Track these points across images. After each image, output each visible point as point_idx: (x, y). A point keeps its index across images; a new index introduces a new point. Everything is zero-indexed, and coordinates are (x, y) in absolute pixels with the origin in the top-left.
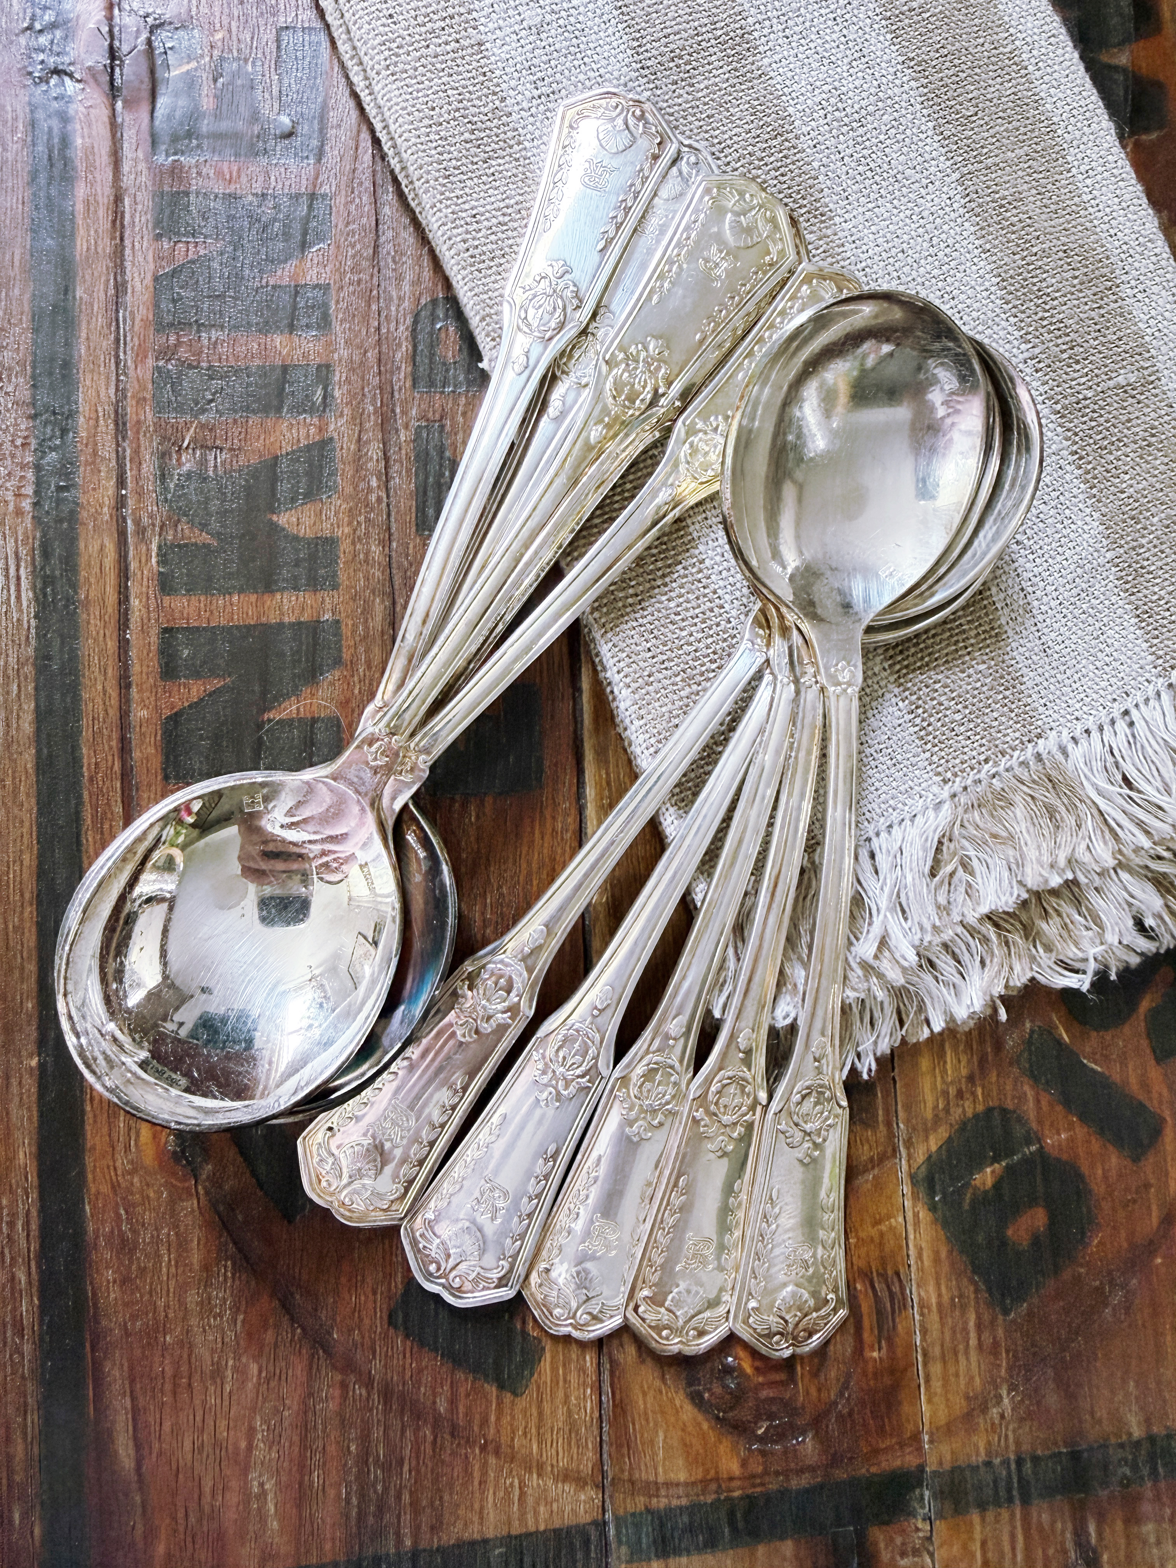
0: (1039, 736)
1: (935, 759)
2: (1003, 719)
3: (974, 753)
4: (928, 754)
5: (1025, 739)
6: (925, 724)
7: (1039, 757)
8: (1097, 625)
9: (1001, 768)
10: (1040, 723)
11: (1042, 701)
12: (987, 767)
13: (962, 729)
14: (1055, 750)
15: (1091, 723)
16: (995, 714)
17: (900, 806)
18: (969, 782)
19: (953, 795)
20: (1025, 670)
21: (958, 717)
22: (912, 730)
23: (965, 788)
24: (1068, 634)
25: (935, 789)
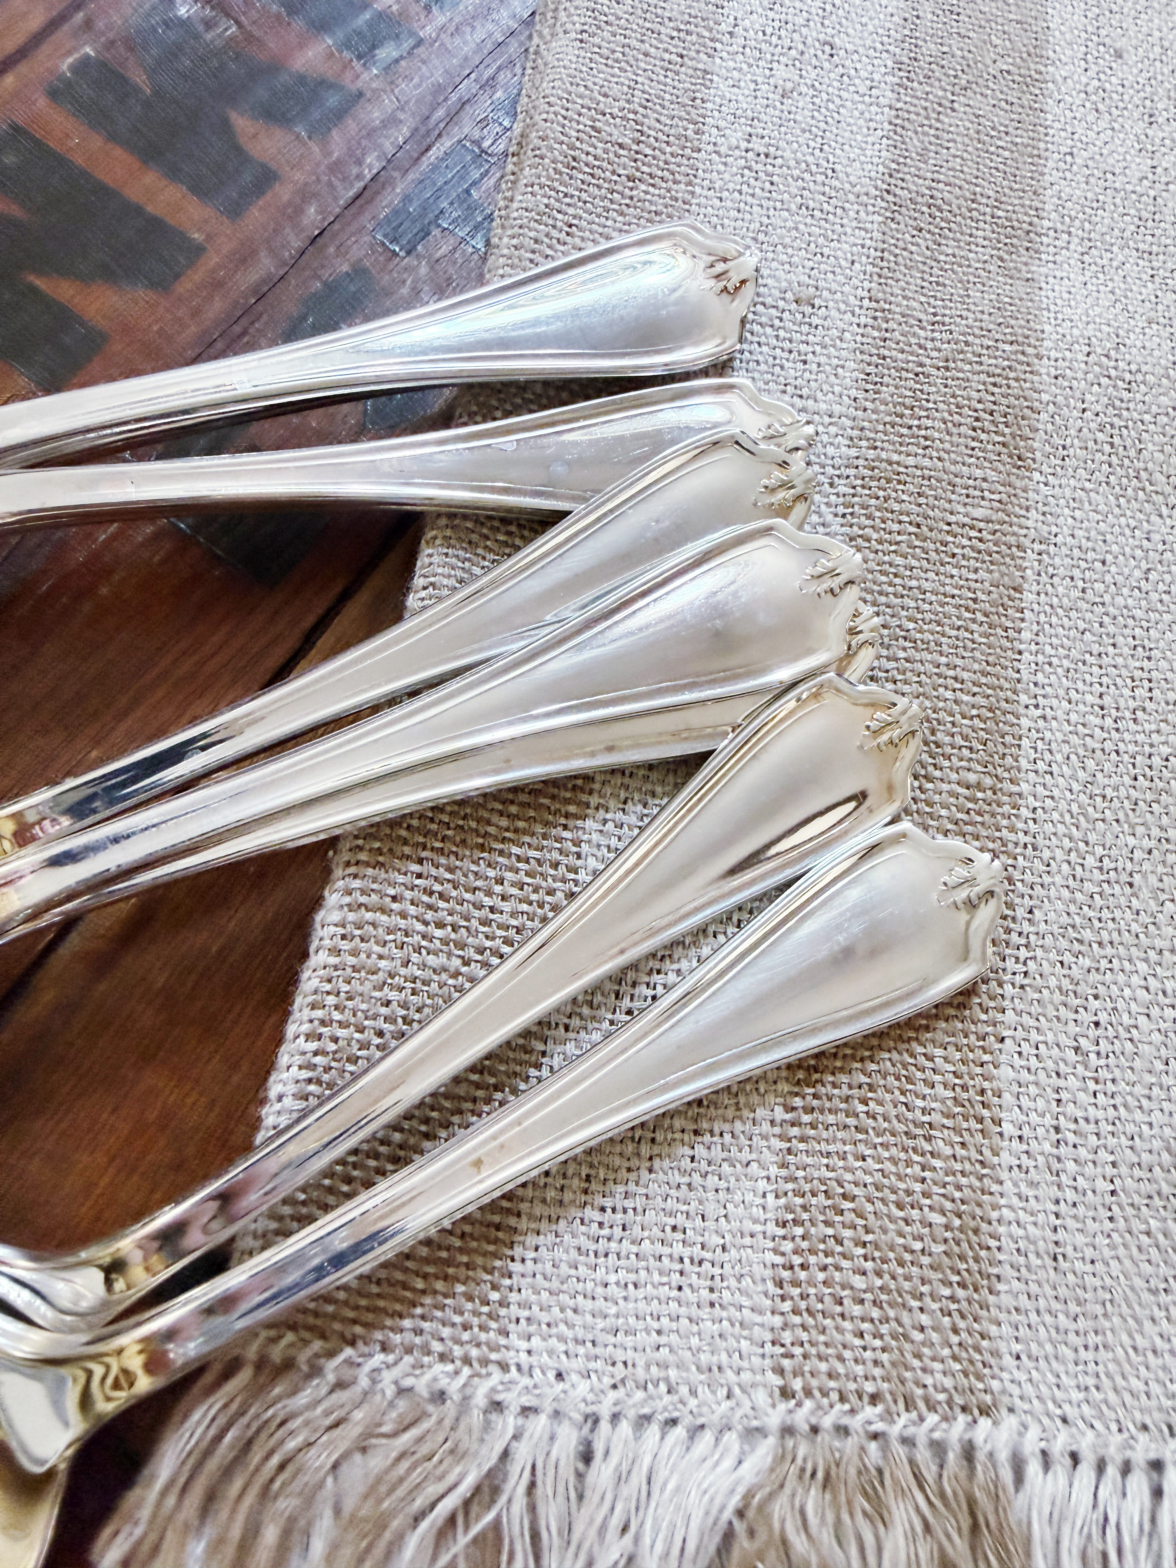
0: (985, 1411)
2: (935, 1337)
3: (859, 1370)
4: (778, 1321)
5: (959, 1400)
6: (797, 1260)
7: (968, 1451)
9: (894, 1431)
10: (995, 1385)
11: (1017, 1347)
12: (870, 1412)
13: (857, 1310)
14: (1003, 1456)
15: (1086, 1444)
16: (925, 1319)
17: (684, 1390)
18: (827, 1422)
19: (787, 1431)
20: (1007, 1271)
21: (859, 1282)
22: (770, 1257)
23: (815, 1430)
24: (1107, 1253)
25: (761, 1397)
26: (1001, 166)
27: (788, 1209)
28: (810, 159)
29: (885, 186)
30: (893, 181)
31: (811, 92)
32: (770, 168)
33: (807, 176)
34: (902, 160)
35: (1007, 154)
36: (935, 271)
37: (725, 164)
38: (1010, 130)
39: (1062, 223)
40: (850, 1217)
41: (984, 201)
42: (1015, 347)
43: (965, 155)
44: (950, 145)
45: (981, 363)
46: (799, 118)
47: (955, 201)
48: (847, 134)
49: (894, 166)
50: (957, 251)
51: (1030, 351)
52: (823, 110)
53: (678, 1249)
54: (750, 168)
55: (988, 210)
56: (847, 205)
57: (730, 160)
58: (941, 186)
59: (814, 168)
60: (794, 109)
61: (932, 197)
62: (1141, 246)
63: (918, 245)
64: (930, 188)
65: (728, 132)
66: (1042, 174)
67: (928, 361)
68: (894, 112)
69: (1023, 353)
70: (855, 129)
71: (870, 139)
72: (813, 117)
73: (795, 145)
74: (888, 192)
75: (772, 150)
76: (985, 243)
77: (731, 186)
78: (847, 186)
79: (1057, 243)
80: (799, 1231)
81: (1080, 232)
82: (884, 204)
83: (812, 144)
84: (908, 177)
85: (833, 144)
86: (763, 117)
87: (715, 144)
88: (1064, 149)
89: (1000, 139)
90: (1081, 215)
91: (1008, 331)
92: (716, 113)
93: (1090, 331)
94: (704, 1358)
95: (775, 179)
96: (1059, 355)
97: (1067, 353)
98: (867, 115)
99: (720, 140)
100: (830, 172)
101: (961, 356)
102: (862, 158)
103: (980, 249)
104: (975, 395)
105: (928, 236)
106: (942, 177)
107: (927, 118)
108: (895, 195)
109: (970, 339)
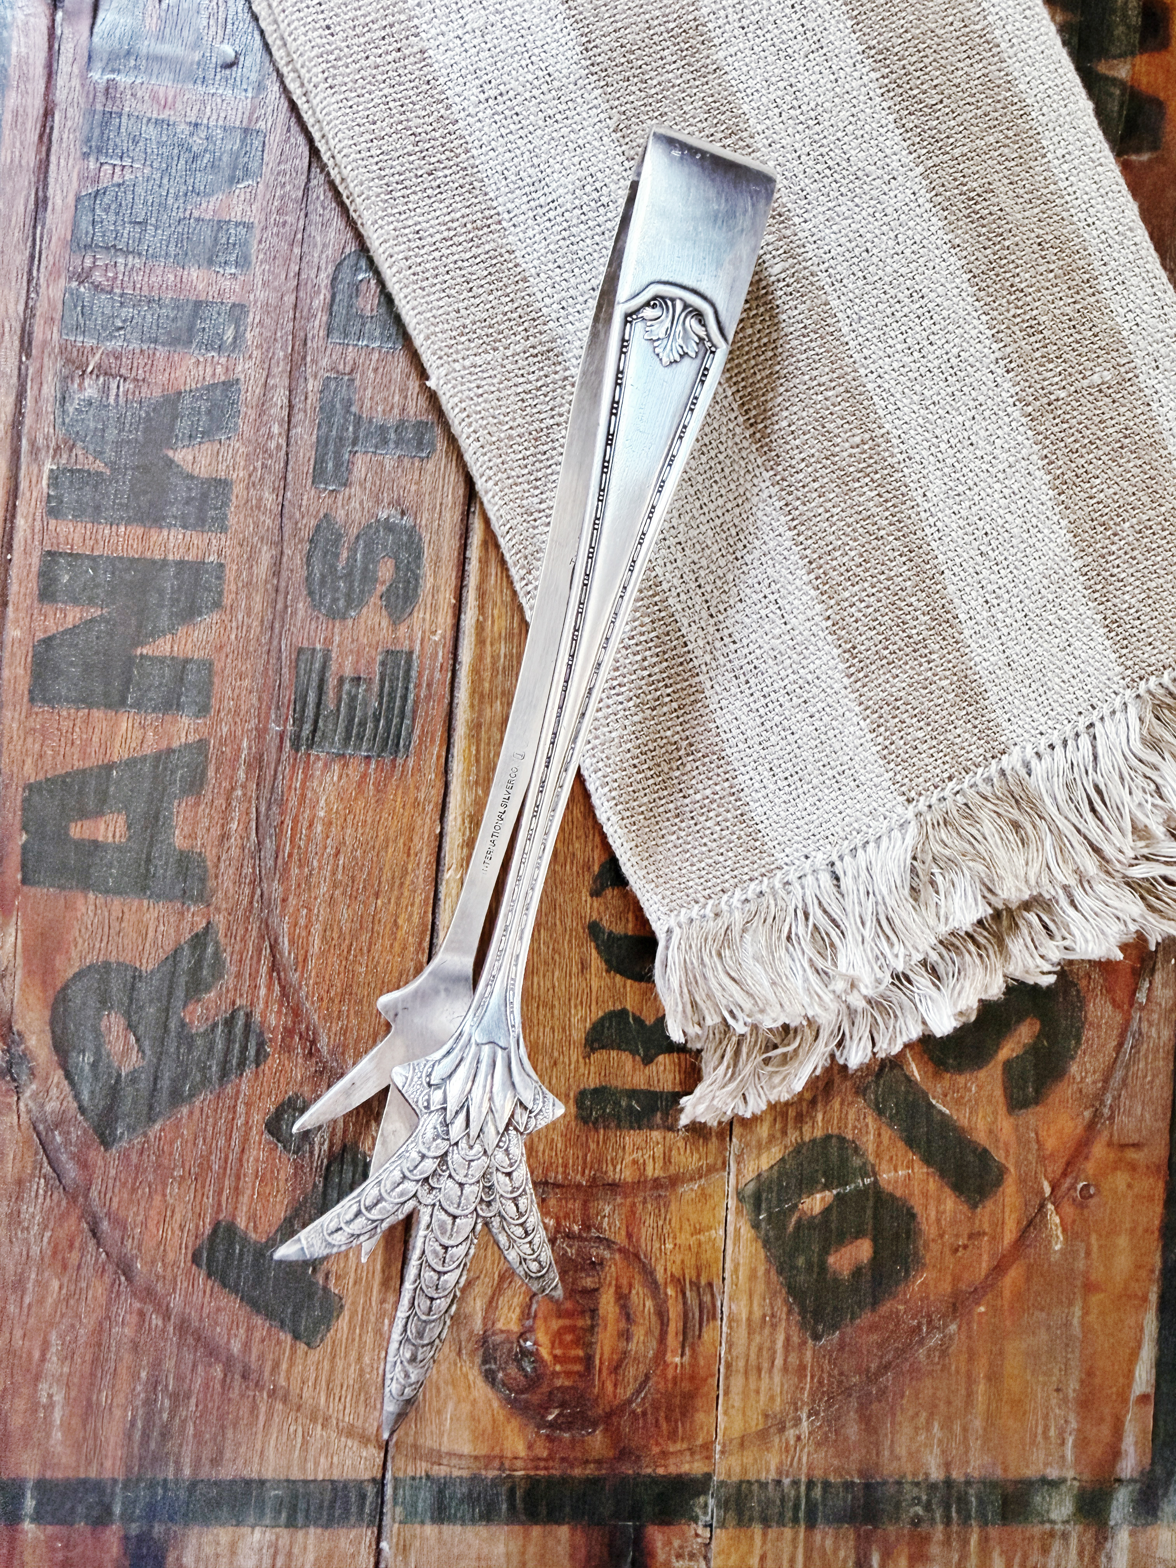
0: (1003, 752)
1: (899, 778)
2: (967, 735)
3: (938, 771)
4: (891, 774)
5: (989, 755)
6: (887, 743)
7: (1003, 773)
8: (1064, 636)
9: (965, 785)
10: (1004, 739)
11: (1006, 717)
12: (951, 785)
13: (925, 746)
14: (1019, 766)
15: (1055, 737)
16: (959, 731)
17: (864, 828)
18: (934, 801)
19: (919, 814)
20: (988, 686)
21: (920, 734)
22: (874, 749)
23: (930, 806)
24: (1033, 646)
25: (900, 809)
27: (872, 723)
40: (903, 708)
53: (830, 773)
80: (882, 729)
94: (866, 810)
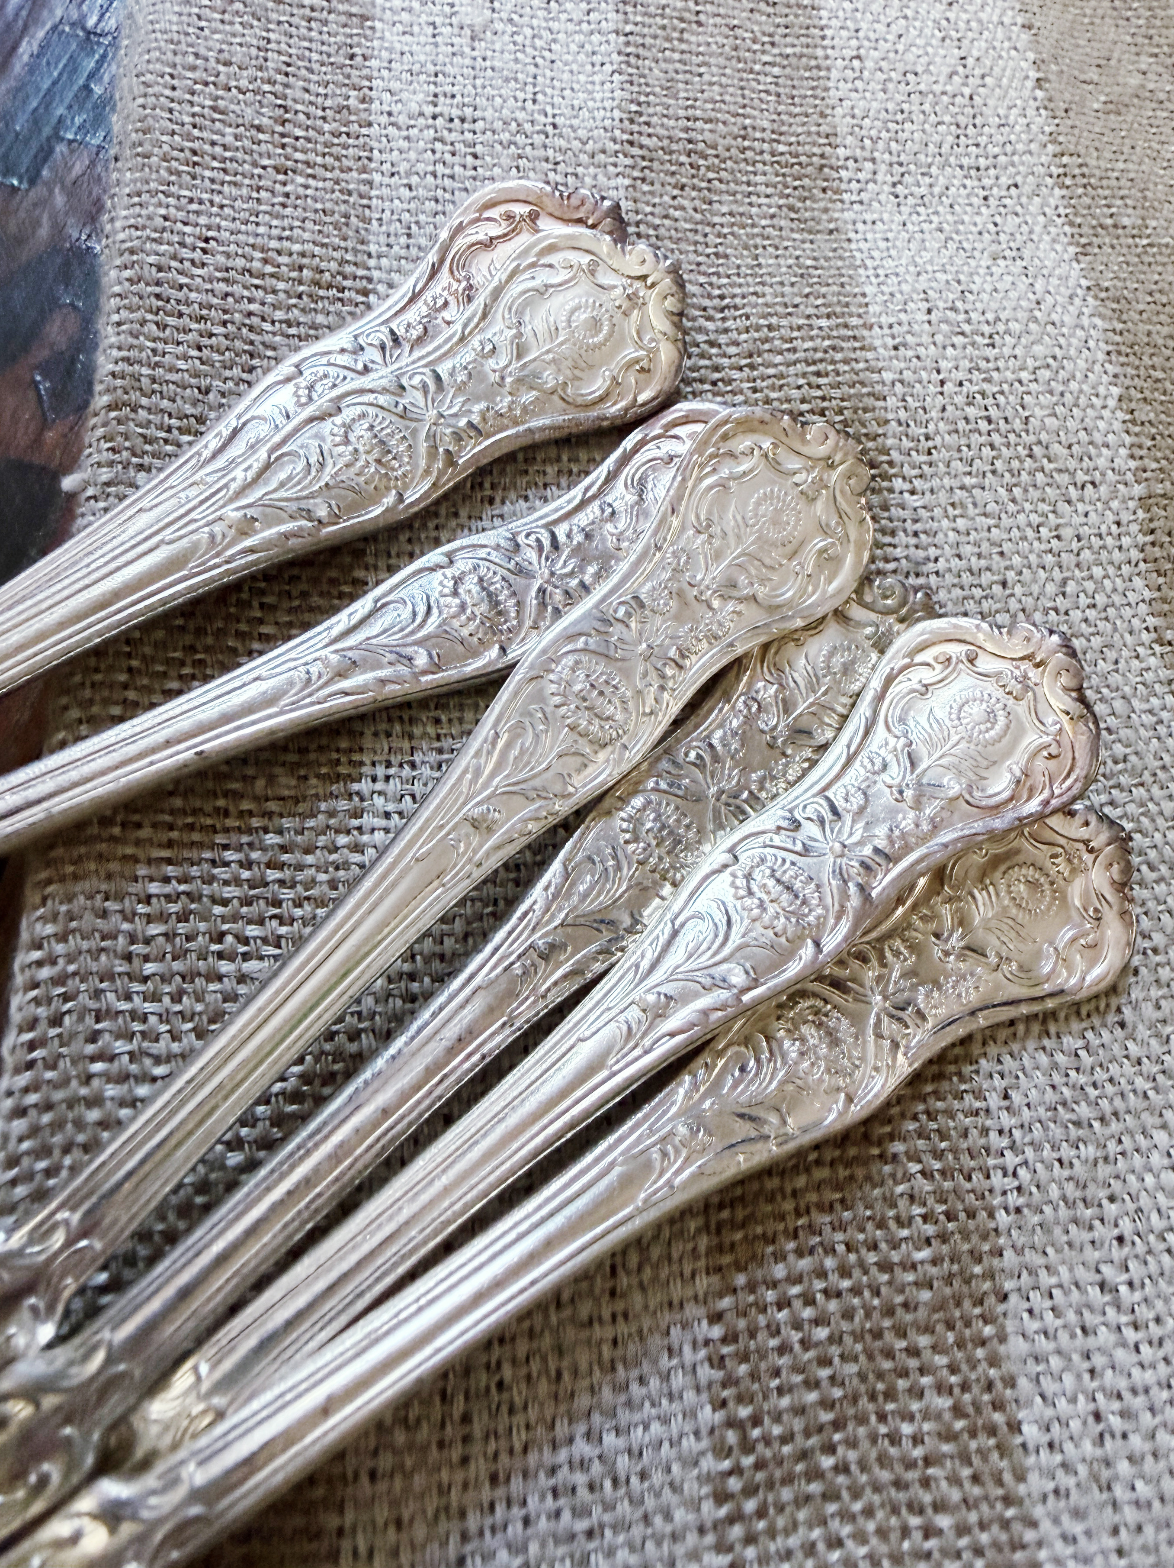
26: (772, 88)
28: (521, 115)
29: (625, 137)
30: (636, 128)
31: (510, 29)
32: (469, 136)
33: (520, 139)
34: (643, 99)
35: (776, 71)
36: (711, 239)
37: (408, 138)
38: (777, 39)
39: (863, 148)
41: (758, 135)
42: (833, 321)
43: (724, 80)
44: (702, 70)
45: (794, 350)
46: (497, 64)
47: (721, 141)
48: (566, 76)
49: (634, 108)
50: (735, 208)
51: (854, 321)
52: (528, 50)
54: (441, 140)
55: (766, 146)
56: (580, 170)
57: (414, 132)
58: (699, 124)
59: (527, 127)
60: (489, 54)
61: (690, 141)
62: (965, 161)
63: (683, 208)
64: (687, 130)
65: (405, 96)
66: (827, 89)
67: (725, 362)
68: (622, 39)
69: (846, 326)
70: (575, 67)
71: (597, 78)
72: (516, 60)
73: (498, 100)
74: (631, 143)
75: (468, 111)
76: (770, 191)
77: (420, 167)
78: (576, 144)
79: (860, 176)
81: (886, 156)
82: (629, 161)
83: (520, 95)
84: (654, 120)
85: (549, 91)
86: (449, 69)
87: (390, 114)
88: (848, 53)
89: (763, 52)
90: (884, 134)
91: (819, 302)
92: (385, 73)
93: (923, 282)
95: (479, 149)
96: (892, 320)
97: (902, 316)
98: (588, 47)
99: (395, 109)
100: (549, 129)
101: (767, 346)
102: (590, 104)
103: (763, 200)
104: (795, 393)
105: (694, 194)
106: (698, 113)
107: (669, 39)
108: (641, 147)
109: (774, 320)
